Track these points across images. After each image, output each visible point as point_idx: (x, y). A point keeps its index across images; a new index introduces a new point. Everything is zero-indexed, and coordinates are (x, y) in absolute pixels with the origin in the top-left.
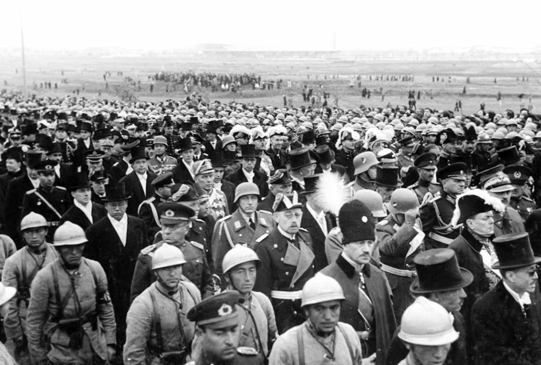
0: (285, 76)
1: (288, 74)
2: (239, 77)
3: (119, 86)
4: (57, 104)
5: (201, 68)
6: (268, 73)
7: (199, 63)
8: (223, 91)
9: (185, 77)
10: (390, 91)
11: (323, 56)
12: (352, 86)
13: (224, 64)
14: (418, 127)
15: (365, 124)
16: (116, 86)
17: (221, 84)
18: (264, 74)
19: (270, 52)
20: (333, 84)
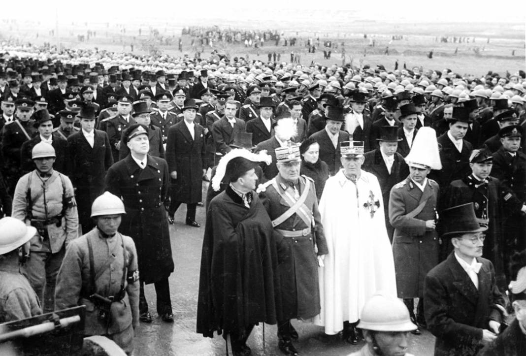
1: (310, 31)
2: (263, 33)
3: (145, 40)
4: (87, 57)
5: (226, 24)
7: (225, 19)
8: (247, 46)
9: (210, 32)
10: (409, 50)
11: (345, 15)
12: (371, 45)
13: (249, 20)
14: (427, 88)
15: (377, 84)
16: (143, 41)
17: (244, 40)
20: (352, 42)
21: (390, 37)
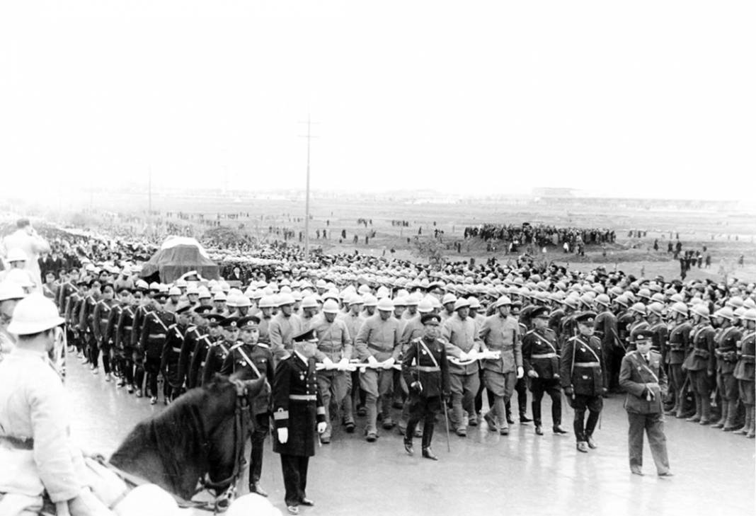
2: (590, 233)
7: (536, 214)
9: (513, 232)
11: (712, 208)
13: (570, 215)
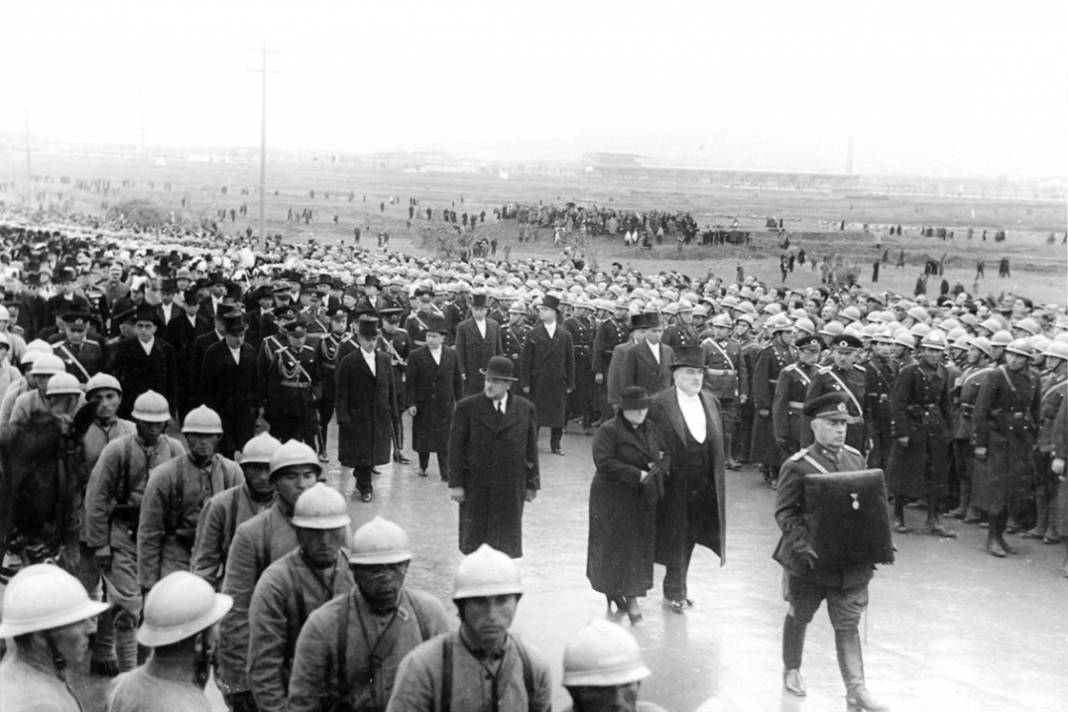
0: (749, 220)
1: (754, 216)
2: (661, 217)
5: (587, 199)
6: (716, 214)
7: (588, 190)
8: (627, 243)
9: (555, 215)
11: (826, 185)
12: (878, 246)
13: (634, 192)
17: (624, 232)
18: (708, 214)
19: (723, 173)
21: (918, 230)
